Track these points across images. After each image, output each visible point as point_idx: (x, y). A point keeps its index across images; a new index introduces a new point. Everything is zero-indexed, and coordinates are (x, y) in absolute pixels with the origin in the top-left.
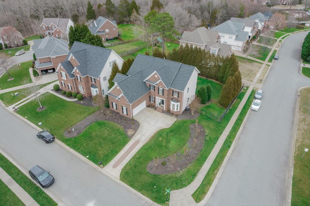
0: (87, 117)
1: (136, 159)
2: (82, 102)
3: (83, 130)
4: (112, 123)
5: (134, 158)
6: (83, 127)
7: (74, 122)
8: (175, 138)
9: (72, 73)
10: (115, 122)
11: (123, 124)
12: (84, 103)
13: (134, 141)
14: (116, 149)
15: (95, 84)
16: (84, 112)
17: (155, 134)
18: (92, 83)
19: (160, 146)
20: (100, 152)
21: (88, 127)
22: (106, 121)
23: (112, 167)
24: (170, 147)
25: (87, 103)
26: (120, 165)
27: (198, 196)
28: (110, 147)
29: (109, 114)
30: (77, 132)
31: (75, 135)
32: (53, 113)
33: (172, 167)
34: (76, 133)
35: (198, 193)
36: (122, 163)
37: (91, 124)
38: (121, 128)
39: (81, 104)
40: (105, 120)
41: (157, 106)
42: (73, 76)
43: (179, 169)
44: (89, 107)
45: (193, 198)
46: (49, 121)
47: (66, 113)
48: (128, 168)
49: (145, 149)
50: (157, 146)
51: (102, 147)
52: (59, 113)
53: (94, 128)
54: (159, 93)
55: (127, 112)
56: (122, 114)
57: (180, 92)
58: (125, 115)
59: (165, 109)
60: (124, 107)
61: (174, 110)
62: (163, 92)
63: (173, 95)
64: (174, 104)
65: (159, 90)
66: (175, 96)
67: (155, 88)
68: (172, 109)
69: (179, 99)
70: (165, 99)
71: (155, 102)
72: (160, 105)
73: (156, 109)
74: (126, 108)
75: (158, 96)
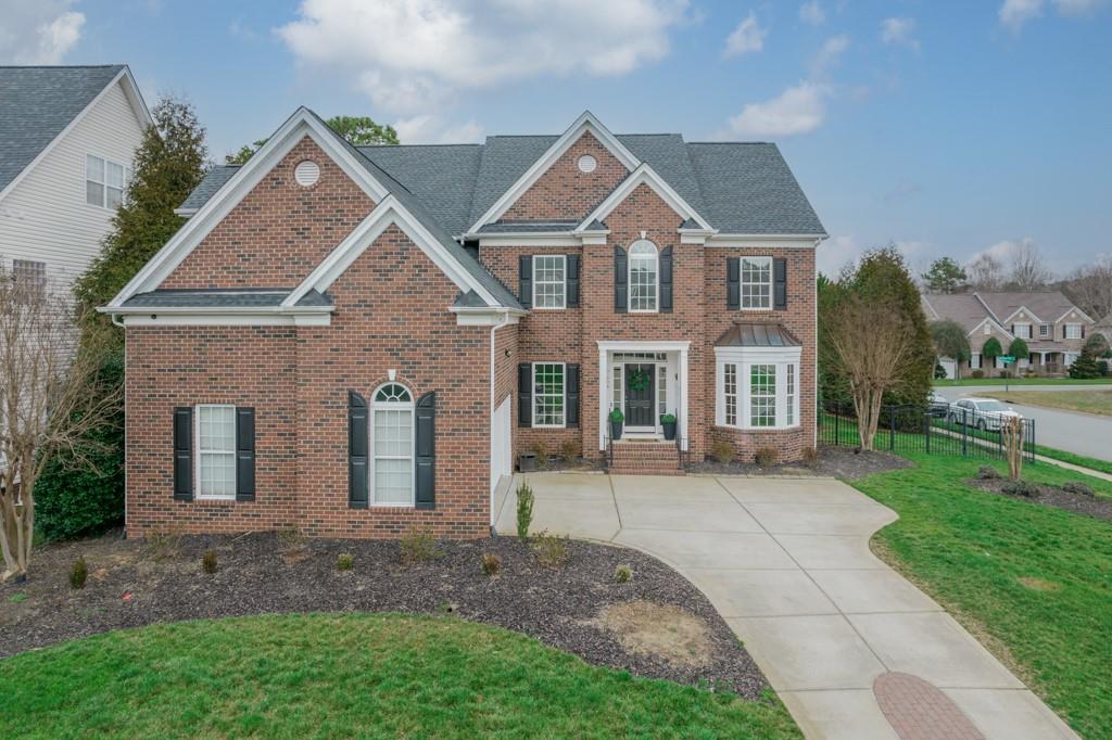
11: (455, 595)
38: (458, 630)
41: (603, 447)
54: (620, 306)
55: (425, 464)
56: (338, 522)
57: (789, 257)
58: (397, 512)
59: (685, 447)
60: (375, 406)
61: (772, 422)
62: (667, 279)
63: (733, 303)
64: (763, 368)
65: (620, 280)
66: (746, 304)
67: (588, 264)
68: (754, 422)
69: (788, 317)
70: (683, 337)
71: (575, 419)
72: (615, 432)
73: (605, 463)
74: (410, 406)
75: (619, 335)
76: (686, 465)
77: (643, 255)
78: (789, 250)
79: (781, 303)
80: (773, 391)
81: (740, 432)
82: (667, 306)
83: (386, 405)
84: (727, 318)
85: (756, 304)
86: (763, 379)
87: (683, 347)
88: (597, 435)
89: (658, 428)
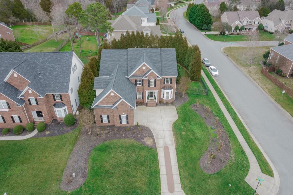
0: (74, 149)
1: (184, 168)
2: (48, 133)
3: (86, 168)
4: (116, 141)
5: (180, 168)
6: (82, 164)
7: (61, 165)
8: (194, 126)
9: (19, 97)
10: (118, 138)
11: (132, 136)
12: (50, 132)
13: (162, 149)
14: (153, 170)
15: (62, 102)
16: (64, 145)
17: (174, 131)
18: (55, 102)
19: (191, 141)
20: (138, 184)
21: (90, 161)
22: (107, 142)
23: (169, 193)
24: (199, 137)
25: (56, 131)
26: (176, 185)
27: (266, 169)
28: (143, 171)
29: (102, 132)
30: (80, 176)
31: (81, 180)
32: (12, 168)
33: (222, 155)
34: (80, 178)
35: (262, 167)
36: (174, 181)
37: (89, 154)
38: (133, 141)
39: (49, 135)
40: (104, 142)
41: (146, 102)
42: (21, 101)
43: (228, 154)
44: (64, 135)
45: (267, 175)
46: (14, 183)
47: (36, 158)
48: (186, 183)
49: (182, 152)
50: (189, 142)
51: (134, 176)
52: (23, 163)
53: (100, 158)
54: (149, 86)
55: (127, 120)
56: (119, 125)
57: (172, 78)
58: (125, 124)
59: (157, 102)
60: (122, 116)
61: (168, 98)
62: (155, 83)
63: (164, 83)
64: (167, 93)
65: (149, 83)
66: (166, 83)
67: (144, 81)
68: (166, 98)
69: (172, 85)
70: (157, 90)
71: (143, 98)
72: (148, 99)
73: (146, 105)
74: (126, 116)
75: (148, 90)
76: (157, 105)
77: (152, 80)
78: (172, 77)
79: (171, 83)
80: (169, 95)
81: (164, 100)
82: (155, 86)
83: (123, 116)
84: (163, 85)
85: (167, 83)
86: (168, 94)
87: (157, 91)
88: (146, 101)
89: (154, 97)
